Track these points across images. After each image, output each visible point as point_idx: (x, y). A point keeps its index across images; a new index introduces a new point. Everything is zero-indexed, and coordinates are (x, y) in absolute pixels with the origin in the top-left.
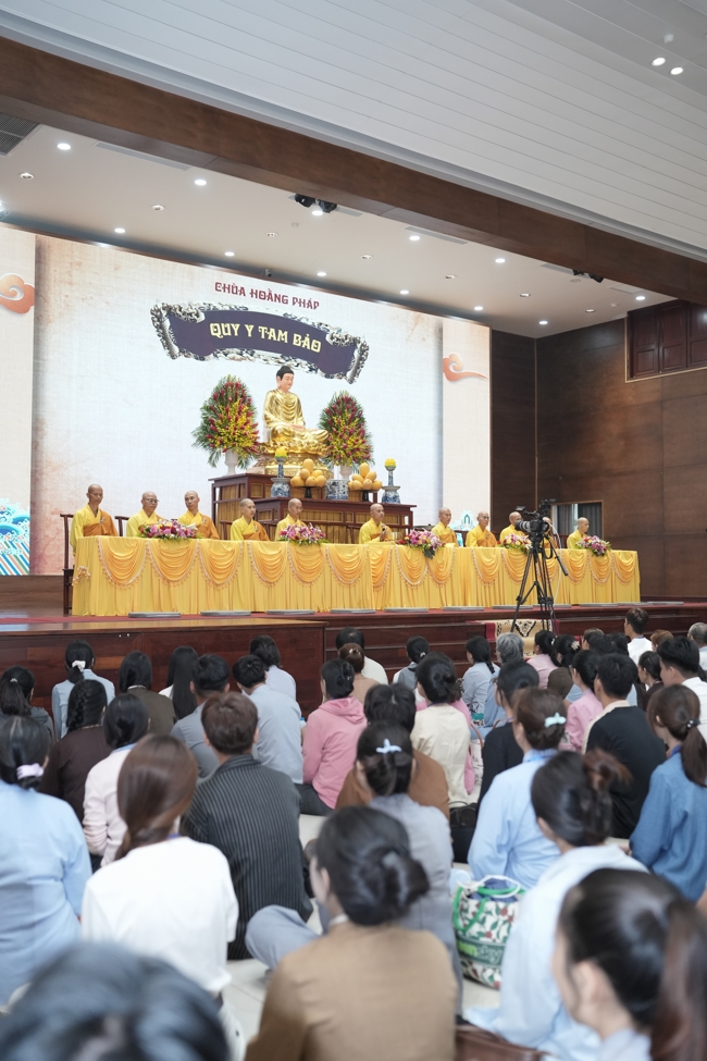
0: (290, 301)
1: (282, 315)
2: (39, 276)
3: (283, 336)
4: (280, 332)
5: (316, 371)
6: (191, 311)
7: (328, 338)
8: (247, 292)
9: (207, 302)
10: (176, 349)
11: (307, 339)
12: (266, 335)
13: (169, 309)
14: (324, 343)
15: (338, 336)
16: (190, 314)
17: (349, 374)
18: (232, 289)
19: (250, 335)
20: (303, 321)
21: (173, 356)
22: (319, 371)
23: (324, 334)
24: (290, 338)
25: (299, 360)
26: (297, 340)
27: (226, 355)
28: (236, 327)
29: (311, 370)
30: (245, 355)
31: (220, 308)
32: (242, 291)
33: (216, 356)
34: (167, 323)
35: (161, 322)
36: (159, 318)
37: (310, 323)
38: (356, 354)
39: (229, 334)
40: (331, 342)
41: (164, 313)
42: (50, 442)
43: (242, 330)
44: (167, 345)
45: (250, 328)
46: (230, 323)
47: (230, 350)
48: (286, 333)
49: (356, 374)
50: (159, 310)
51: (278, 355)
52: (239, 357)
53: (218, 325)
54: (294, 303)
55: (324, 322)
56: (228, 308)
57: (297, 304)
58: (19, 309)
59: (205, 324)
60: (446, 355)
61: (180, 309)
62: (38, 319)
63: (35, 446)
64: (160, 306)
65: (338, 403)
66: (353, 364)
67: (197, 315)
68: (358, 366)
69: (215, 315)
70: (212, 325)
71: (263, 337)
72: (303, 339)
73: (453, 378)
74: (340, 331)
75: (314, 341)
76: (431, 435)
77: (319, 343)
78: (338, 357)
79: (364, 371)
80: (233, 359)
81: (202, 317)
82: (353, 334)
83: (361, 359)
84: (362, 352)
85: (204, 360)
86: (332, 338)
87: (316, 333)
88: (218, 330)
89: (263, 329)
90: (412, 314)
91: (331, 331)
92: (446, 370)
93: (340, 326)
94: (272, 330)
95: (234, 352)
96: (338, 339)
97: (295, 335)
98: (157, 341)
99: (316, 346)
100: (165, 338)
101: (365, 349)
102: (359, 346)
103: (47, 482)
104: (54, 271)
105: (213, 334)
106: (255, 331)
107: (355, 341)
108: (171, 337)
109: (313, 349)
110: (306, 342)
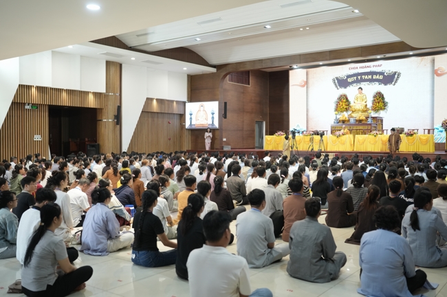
1: (369, 71)
2: (307, 78)
3: (370, 77)
8: (359, 68)
9: (347, 73)
10: (339, 87)
13: (337, 78)
14: (384, 76)
16: (342, 78)
17: (393, 83)
18: (354, 68)
19: (359, 79)
20: (377, 71)
21: (338, 89)
22: (382, 84)
23: (384, 73)
24: (372, 77)
25: (375, 83)
26: (375, 77)
27: (352, 86)
28: (355, 78)
29: (379, 84)
30: (358, 84)
31: (351, 74)
32: (357, 68)
33: (349, 87)
34: (336, 81)
36: (334, 81)
37: (379, 71)
38: (396, 76)
39: (353, 80)
40: (386, 75)
42: (310, 114)
43: (357, 78)
44: (337, 87)
45: (359, 77)
46: (353, 77)
49: (396, 82)
50: (334, 79)
51: (368, 83)
54: (373, 67)
55: (384, 70)
56: (353, 74)
58: (303, 86)
59: (347, 79)
60: (436, 68)
61: (340, 77)
62: (307, 87)
63: (307, 115)
66: (395, 80)
67: (344, 77)
68: (397, 80)
69: (349, 76)
73: (439, 75)
74: (390, 71)
76: (429, 96)
78: (389, 79)
79: (399, 81)
82: (394, 71)
83: (398, 77)
85: (346, 88)
86: (387, 73)
87: (381, 73)
88: (350, 80)
89: (363, 77)
90: (420, 58)
92: (435, 73)
93: (389, 69)
94: (366, 76)
95: (355, 84)
96: (389, 73)
98: (334, 86)
99: (381, 77)
101: (399, 75)
102: (397, 74)
103: (310, 122)
104: (310, 76)
106: (361, 78)
107: (395, 73)
108: (337, 84)
110: (378, 77)
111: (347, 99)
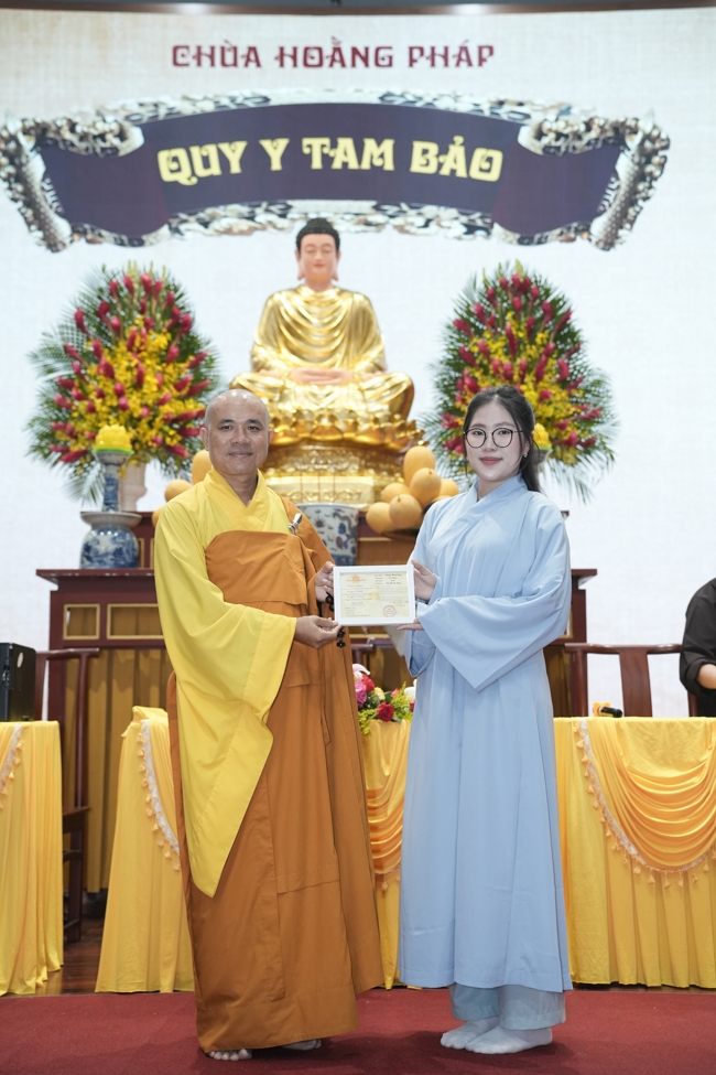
0: (401, 58)
1: (374, 100)
3: (380, 153)
4: (370, 144)
5: (488, 230)
6: (101, 127)
7: (525, 138)
8: (267, 55)
9: (149, 99)
10: (62, 227)
11: (457, 150)
12: (327, 160)
13: (43, 136)
14: (516, 157)
15: (560, 126)
16: (102, 137)
17: (599, 226)
18: (223, 56)
19: (276, 165)
20: (441, 105)
21: (52, 244)
22: (497, 228)
23: (513, 128)
24: (403, 156)
25: (430, 210)
26: (424, 157)
27: (206, 224)
28: (235, 151)
29: (471, 229)
30: (262, 217)
31: (187, 109)
32: (253, 55)
33: (176, 231)
34: (36, 166)
35: (19, 167)
36: (15, 157)
37: (464, 106)
38: (625, 165)
39: (215, 170)
40: (536, 147)
41: (27, 143)
43: (254, 157)
44: (38, 221)
45: (275, 149)
46: (215, 141)
47: (220, 210)
48: (388, 145)
49: (623, 219)
50: (13, 138)
51: (365, 206)
52: (245, 224)
53: (180, 153)
54: (412, 61)
55: (511, 95)
56: (209, 107)
57: (423, 63)
59: (147, 156)
61: (72, 127)
64: (14, 127)
65: (492, 296)
66: (614, 197)
67: (122, 136)
68: (631, 200)
69: (168, 131)
70: (164, 157)
71: (317, 164)
72: (443, 151)
74: (567, 111)
75: (480, 153)
77: (497, 156)
78: (565, 185)
79: (651, 212)
80: (228, 231)
81: (136, 139)
82: (609, 112)
83: (641, 177)
84: (646, 156)
85: (141, 243)
86: (540, 134)
87: (488, 130)
88: (176, 166)
89: (315, 146)
91: (536, 118)
93: (564, 98)
94: (346, 144)
95: (229, 215)
96: (559, 135)
97: (418, 146)
99: (487, 165)
100: (29, 201)
101: (653, 152)
102: (633, 142)
105: (167, 176)
106: (294, 156)
107: (617, 135)
108: (48, 199)
109: (475, 174)
110: (454, 160)
111: (180, 325)
